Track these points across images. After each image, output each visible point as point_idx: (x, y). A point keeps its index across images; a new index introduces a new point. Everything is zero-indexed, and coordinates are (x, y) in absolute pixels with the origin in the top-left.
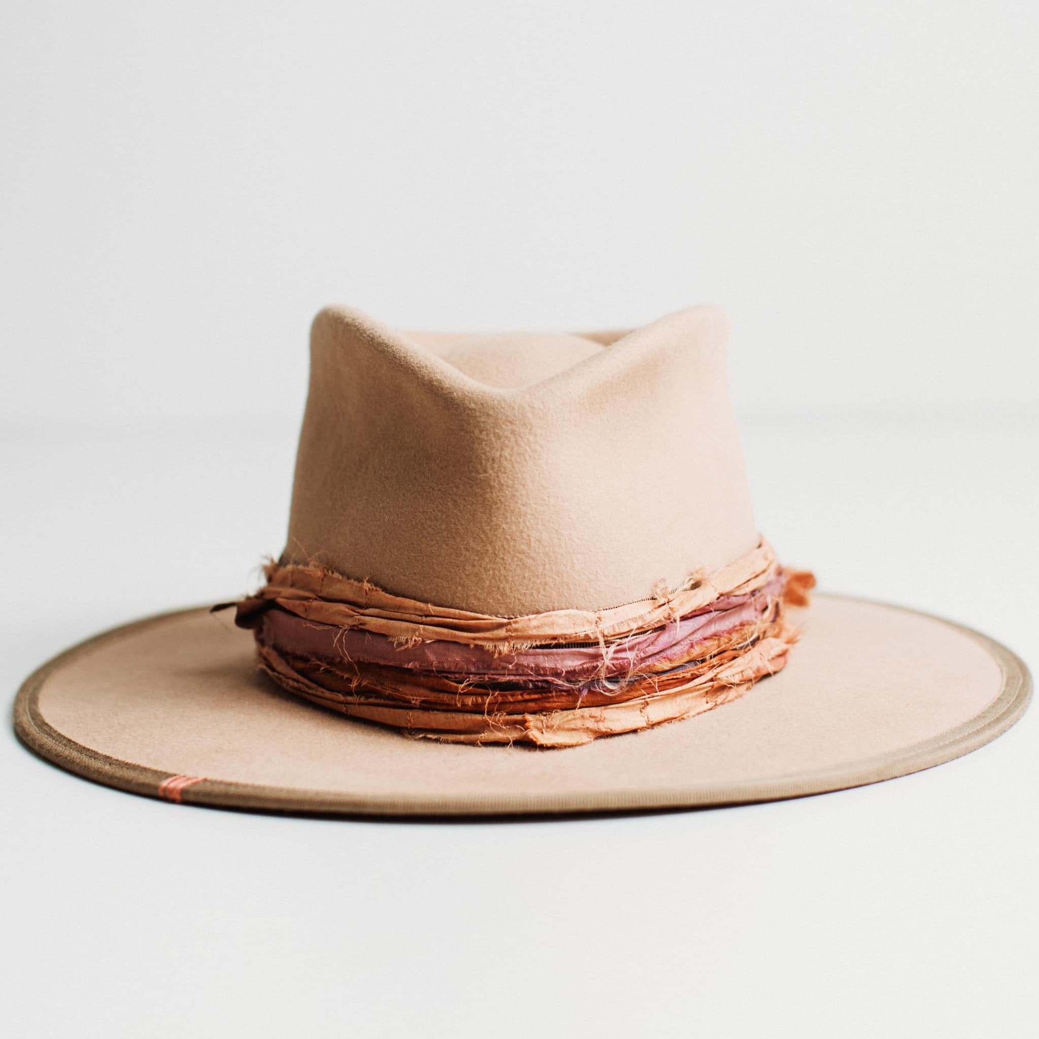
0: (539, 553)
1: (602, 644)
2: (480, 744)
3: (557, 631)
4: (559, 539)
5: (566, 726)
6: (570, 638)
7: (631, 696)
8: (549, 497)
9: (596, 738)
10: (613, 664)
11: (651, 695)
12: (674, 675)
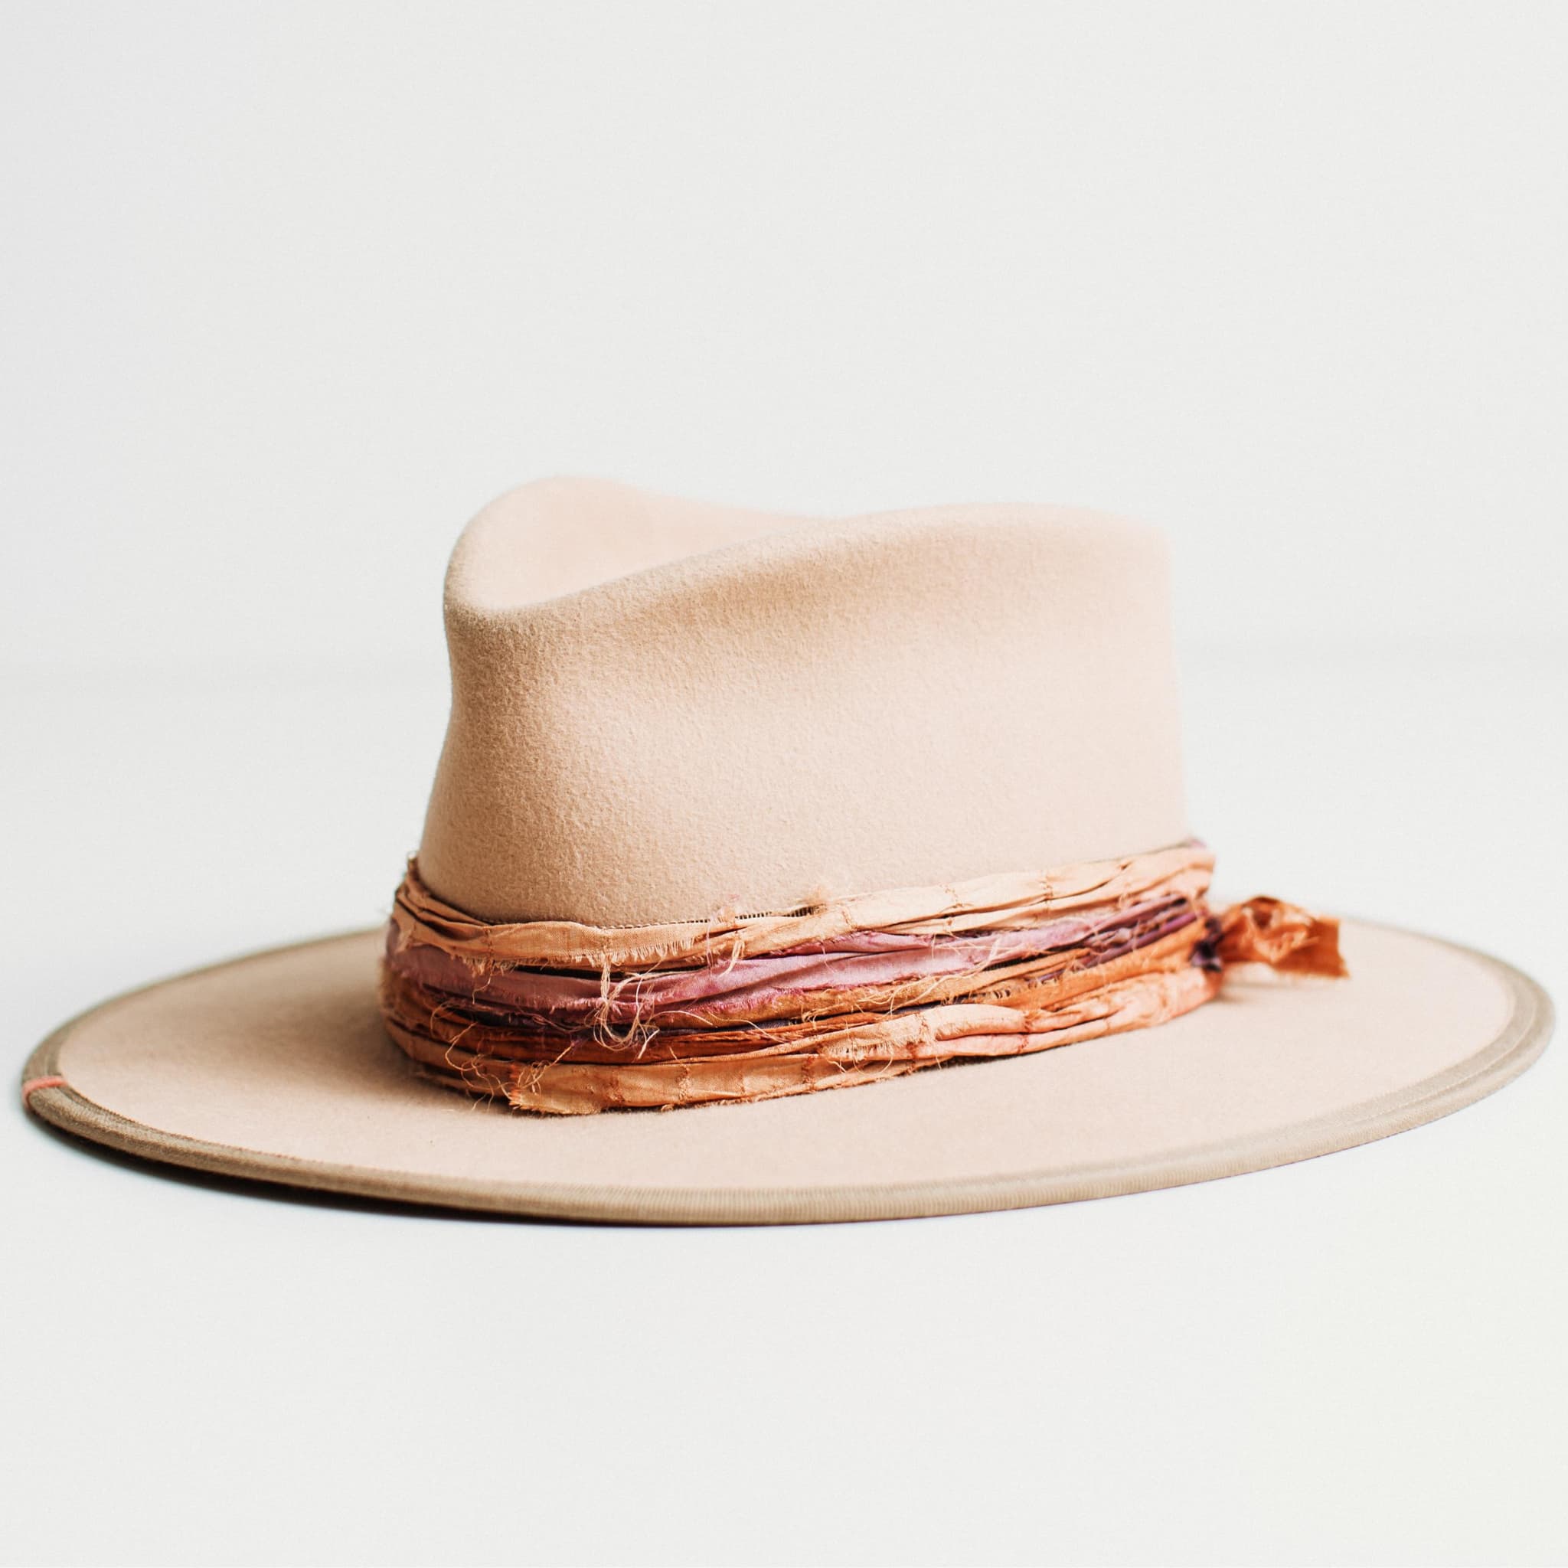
0: (523, 837)
1: (606, 975)
2: (468, 1093)
3: (547, 952)
4: (552, 821)
5: (564, 1086)
6: (562, 962)
7: (658, 1055)
8: (537, 760)
9: (603, 1111)
10: (619, 1006)
11: (691, 1059)
12: (729, 1036)
